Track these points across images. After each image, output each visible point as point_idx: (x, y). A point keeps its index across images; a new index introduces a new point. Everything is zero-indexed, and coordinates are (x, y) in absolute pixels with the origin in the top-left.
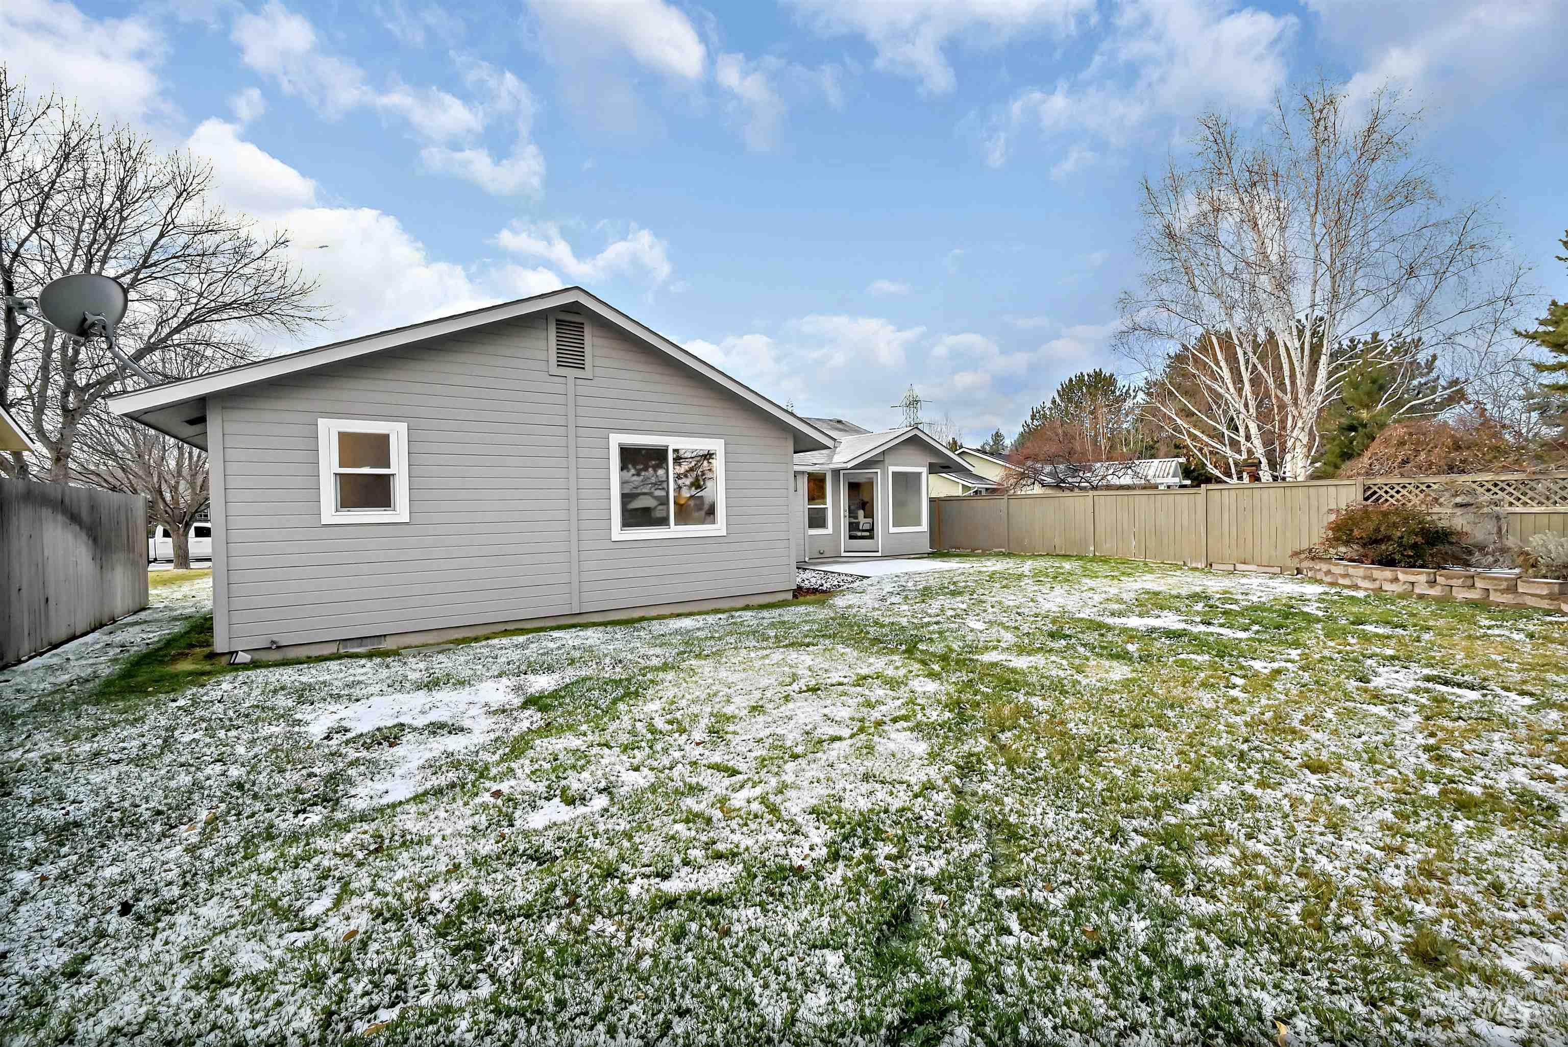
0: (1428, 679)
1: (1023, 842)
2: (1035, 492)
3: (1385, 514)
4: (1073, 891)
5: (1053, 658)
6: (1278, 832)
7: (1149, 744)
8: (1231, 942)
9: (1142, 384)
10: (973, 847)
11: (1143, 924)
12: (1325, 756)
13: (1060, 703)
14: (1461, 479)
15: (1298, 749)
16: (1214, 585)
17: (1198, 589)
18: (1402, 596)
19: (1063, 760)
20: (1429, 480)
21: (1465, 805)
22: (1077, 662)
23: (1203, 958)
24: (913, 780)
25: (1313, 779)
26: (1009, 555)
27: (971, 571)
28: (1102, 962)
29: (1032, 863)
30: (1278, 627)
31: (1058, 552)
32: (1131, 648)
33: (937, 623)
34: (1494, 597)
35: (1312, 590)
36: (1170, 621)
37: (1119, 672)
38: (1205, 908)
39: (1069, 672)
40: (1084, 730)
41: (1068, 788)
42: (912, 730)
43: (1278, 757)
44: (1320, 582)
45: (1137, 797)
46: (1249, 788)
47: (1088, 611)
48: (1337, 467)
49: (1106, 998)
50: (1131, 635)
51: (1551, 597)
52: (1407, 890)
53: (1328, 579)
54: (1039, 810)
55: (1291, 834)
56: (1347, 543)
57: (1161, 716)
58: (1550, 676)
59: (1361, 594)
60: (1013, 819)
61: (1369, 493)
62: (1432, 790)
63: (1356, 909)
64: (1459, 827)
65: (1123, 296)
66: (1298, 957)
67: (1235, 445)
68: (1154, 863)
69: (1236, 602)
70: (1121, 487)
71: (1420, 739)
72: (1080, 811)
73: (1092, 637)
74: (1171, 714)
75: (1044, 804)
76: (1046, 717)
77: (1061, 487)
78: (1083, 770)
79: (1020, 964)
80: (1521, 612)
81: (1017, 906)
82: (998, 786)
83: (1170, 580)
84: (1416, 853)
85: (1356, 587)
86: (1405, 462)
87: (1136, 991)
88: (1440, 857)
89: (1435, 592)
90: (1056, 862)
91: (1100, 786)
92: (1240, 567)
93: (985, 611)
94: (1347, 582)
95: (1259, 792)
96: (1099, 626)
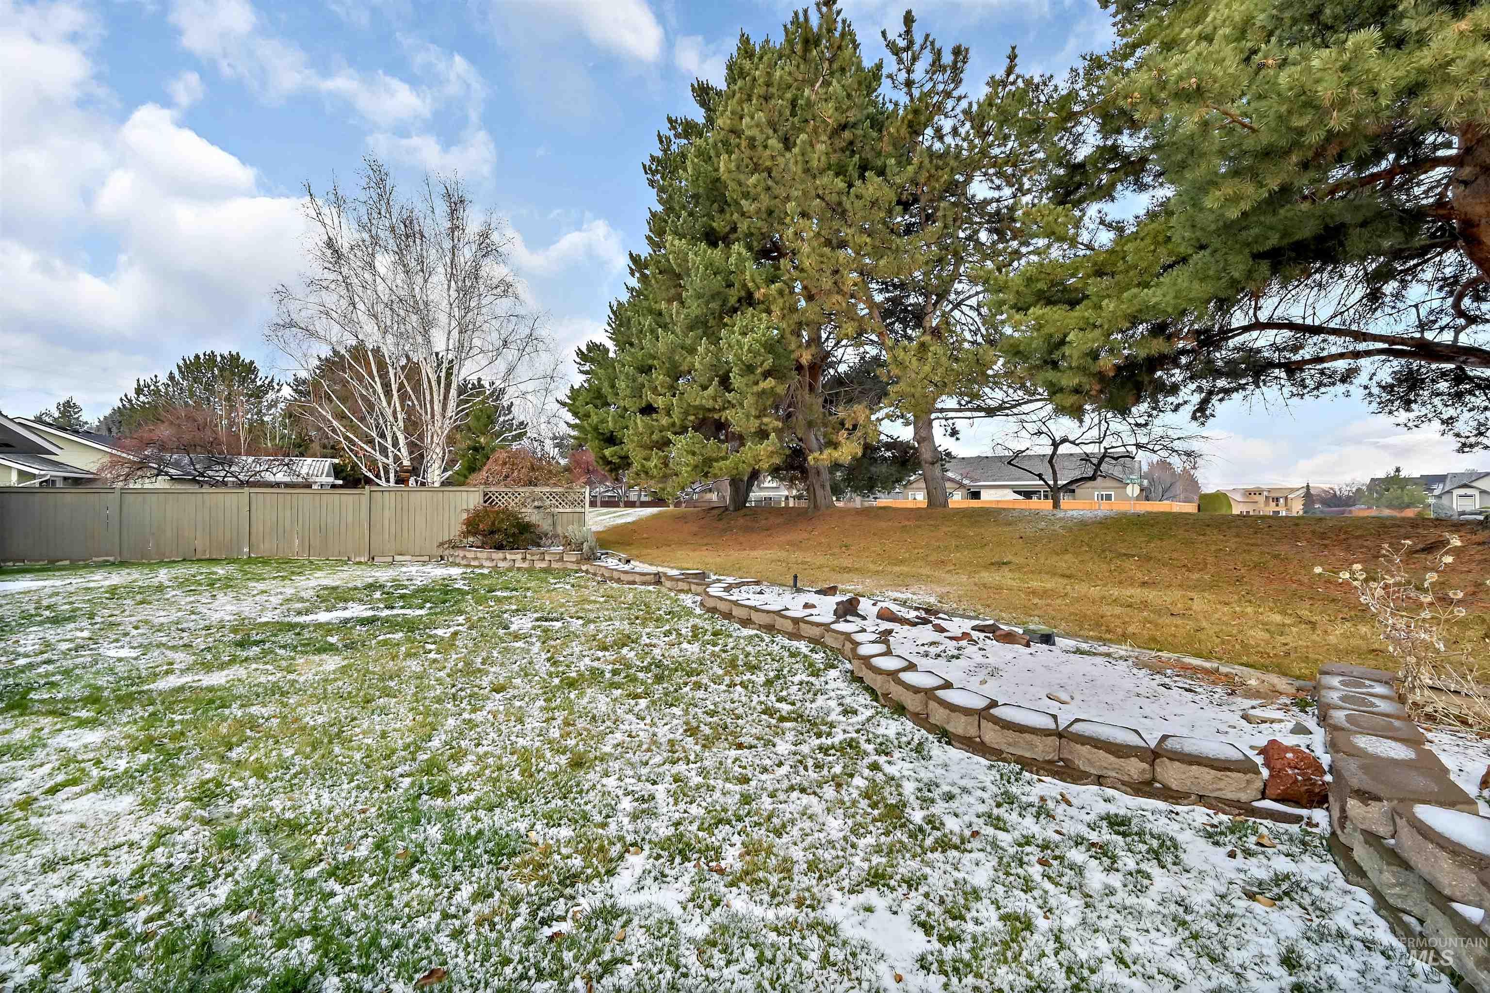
0: (537, 620)
1: (310, 827)
2: (157, 485)
3: (498, 513)
4: (370, 840)
5: (254, 666)
6: (493, 735)
7: (384, 711)
8: (491, 809)
9: (291, 380)
10: (257, 857)
11: (436, 828)
12: (501, 680)
13: (285, 705)
14: (537, 490)
15: (485, 681)
16: (383, 575)
17: (370, 580)
18: (510, 569)
19: (314, 749)
20: (520, 490)
21: (571, 684)
22: (284, 664)
23: (480, 825)
24: (135, 837)
25: (498, 696)
26: (123, 564)
27: (71, 589)
28: (418, 866)
29: (326, 839)
30: (444, 602)
31: (198, 556)
32: (332, 640)
33: (49, 662)
34: (554, 565)
35: (455, 572)
36: (356, 610)
37: (332, 663)
38: (467, 799)
39: (279, 675)
40: (320, 720)
41: (331, 769)
42: (96, 789)
43: (476, 689)
44: (458, 565)
45: (393, 752)
46: (466, 716)
47: (270, 615)
48: (466, 477)
49: (431, 886)
50: (327, 628)
51: (578, 562)
52: (562, 736)
53: (464, 562)
54: (312, 797)
55: (500, 733)
56: (474, 534)
57: (385, 687)
58: (586, 606)
59: (486, 571)
60: (289, 815)
61: (486, 496)
62: (556, 681)
63: (543, 757)
64: (572, 696)
65: (280, 288)
66: (527, 795)
67: (384, 451)
68: (426, 788)
69: (406, 587)
70: (278, 485)
71: (544, 656)
72: (352, 781)
73: (289, 638)
74: (392, 684)
75: (315, 790)
76: (275, 722)
77: (198, 482)
78: (337, 750)
79: (355, 907)
80: (566, 573)
81: (332, 873)
82: (256, 796)
83: (344, 575)
84: (560, 716)
85: (481, 566)
86: (507, 477)
87: (449, 866)
88: (570, 714)
89: (525, 565)
90: (348, 828)
91: (358, 756)
92: (397, 558)
93: (126, 634)
94: (476, 563)
95: (473, 716)
96: (292, 626)
